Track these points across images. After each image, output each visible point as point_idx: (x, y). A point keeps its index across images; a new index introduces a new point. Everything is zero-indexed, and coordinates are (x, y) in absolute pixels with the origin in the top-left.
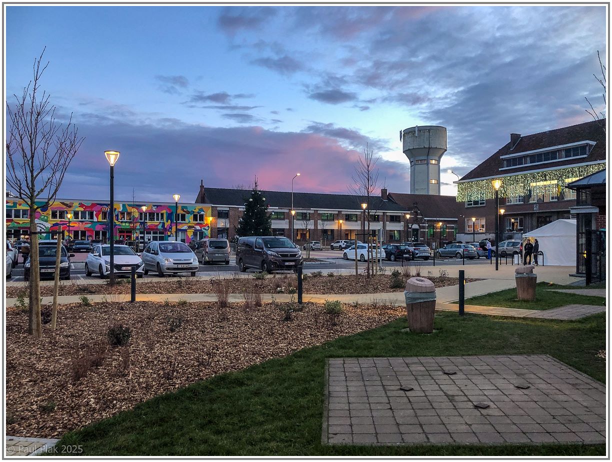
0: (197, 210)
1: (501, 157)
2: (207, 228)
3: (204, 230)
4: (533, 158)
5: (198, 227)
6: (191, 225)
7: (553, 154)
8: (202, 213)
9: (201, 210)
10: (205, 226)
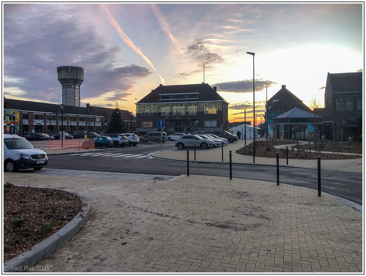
0: (12, 114)
1: (159, 95)
2: (17, 125)
3: (15, 126)
4: (174, 97)
5: (12, 125)
6: (8, 123)
7: (183, 96)
8: (15, 115)
9: (14, 113)
10: (16, 124)
